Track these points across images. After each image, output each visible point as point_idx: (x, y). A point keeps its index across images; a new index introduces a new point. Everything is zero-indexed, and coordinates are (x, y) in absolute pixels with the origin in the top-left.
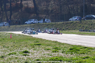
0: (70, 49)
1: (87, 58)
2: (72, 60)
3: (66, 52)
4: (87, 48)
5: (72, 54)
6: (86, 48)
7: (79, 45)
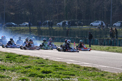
0: (7, 57)
1: (30, 67)
2: (15, 69)
3: (4, 60)
4: (22, 56)
5: (11, 62)
6: (20, 56)
7: (10, 53)
